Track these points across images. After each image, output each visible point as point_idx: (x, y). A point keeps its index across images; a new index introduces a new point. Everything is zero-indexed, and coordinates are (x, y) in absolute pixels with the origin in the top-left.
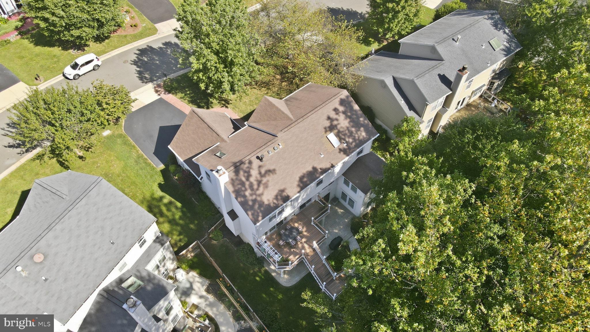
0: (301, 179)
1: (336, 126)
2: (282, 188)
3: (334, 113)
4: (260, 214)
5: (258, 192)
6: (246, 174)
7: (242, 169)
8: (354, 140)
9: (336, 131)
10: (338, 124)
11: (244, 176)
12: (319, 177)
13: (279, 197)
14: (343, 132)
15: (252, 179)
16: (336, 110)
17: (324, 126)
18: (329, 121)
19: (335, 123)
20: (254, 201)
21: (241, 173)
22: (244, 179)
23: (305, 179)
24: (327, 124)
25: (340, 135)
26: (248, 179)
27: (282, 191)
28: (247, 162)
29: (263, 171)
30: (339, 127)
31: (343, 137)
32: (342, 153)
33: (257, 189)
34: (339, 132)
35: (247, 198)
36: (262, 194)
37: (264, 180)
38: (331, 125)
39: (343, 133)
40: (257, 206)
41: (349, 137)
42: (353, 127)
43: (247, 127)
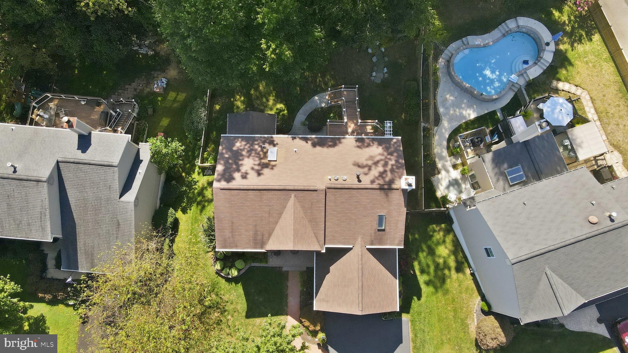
1: (259, 165)
2: (358, 149)
3: (248, 176)
4: (392, 143)
5: (383, 158)
6: (384, 176)
7: (385, 181)
8: (252, 145)
9: (263, 161)
10: (255, 165)
11: (387, 175)
12: (316, 138)
13: (366, 144)
14: (257, 157)
15: (381, 169)
16: (244, 177)
17: (271, 170)
18: (261, 172)
19: (257, 168)
20: (391, 154)
21: (387, 179)
22: (389, 173)
23: (330, 143)
24: (266, 171)
25: (262, 156)
26: (385, 171)
27: (358, 147)
28: (376, 183)
29: (366, 170)
30: (257, 162)
31: (261, 153)
32: (275, 143)
33: (382, 160)
34: (261, 159)
35: (396, 159)
36: (380, 154)
37: (370, 163)
38: (263, 168)
39: (258, 156)
40: (392, 149)
41: (256, 150)
42: (242, 155)
43: (327, 244)
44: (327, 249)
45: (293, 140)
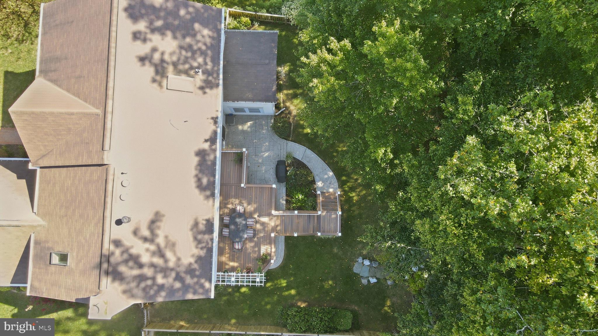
0: (200, 187)
1: (162, 61)
2: (192, 222)
3: (138, 43)
4: (203, 281)
5: (171, 264)
6: (131, 264)
7: (118, 264)
8: (203, 53)
9: (171, 68)
10: (163, 54)
11: (131, 268)
12: (215, 158)
13: (200, 237)
14: (179, 59)
15: (145, 259)
16: (136, 36)
17: (149, 79)
18: (147, 63)
19: (157, 56)
20: (178, 278)
21: (123, 269)
22: (136, 272)
23: (205, 181)
24: (149, 71)
25: (181, 67)
26: (141, 266)
27: (196, 224)
28: (112, 247)
29: (146, 233)
30: (167, 57)
31: (187, 66)
32: (207, 90)
33: (166, 261)
34: (175, 65)
35: (167, 286)
36: (179, 259)
37: (161, 240)
38: (156, 66)
39: (181, 61)
40: (189, 280)
41: (194, 58)
42: (184, 37)
43: (40, 172)
44: (34, 171)
45: (212, 118)
